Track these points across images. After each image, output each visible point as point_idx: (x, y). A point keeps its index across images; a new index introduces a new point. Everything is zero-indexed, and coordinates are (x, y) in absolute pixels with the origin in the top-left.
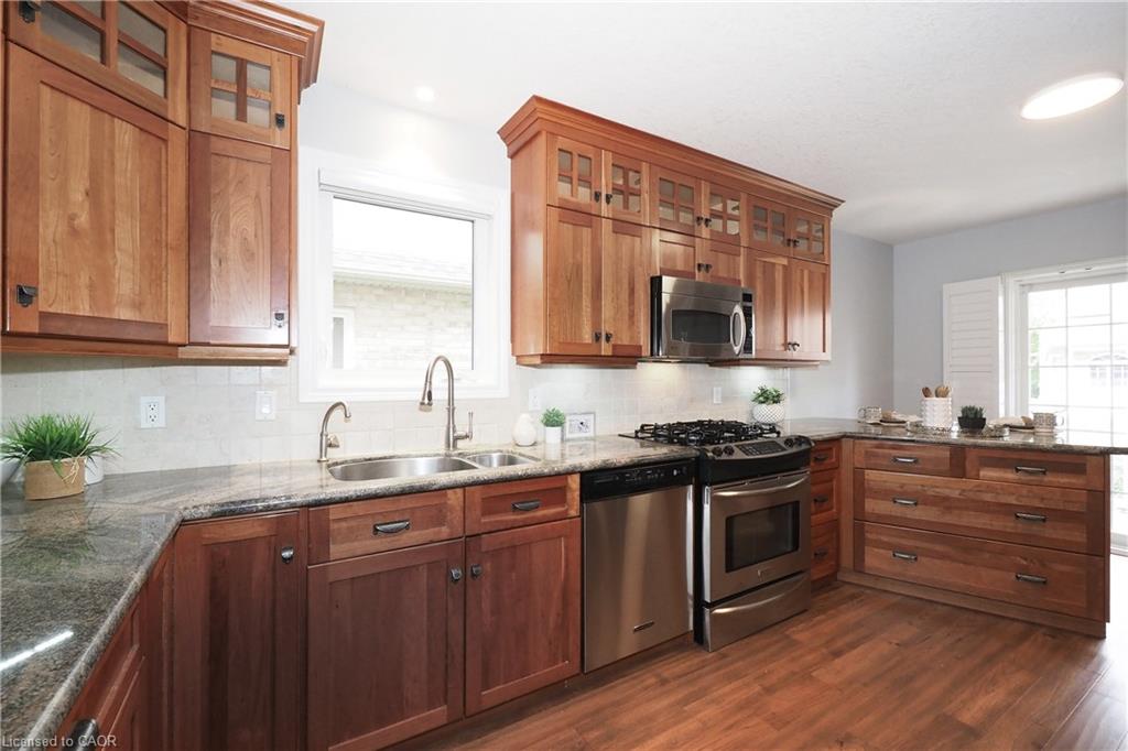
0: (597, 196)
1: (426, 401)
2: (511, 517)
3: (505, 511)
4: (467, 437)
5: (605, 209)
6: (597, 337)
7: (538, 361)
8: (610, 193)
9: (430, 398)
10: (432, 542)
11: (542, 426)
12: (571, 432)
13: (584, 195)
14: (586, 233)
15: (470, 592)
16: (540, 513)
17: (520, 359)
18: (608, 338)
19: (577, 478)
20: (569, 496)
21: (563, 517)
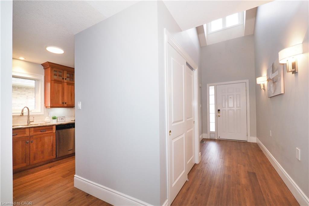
0: (63, 79)
1: (22, 115)
2: (40, 133)
3: (39, 132)
4: (33, 122)
5: (65, 81)
6: (63, 103)
7: (50, 107)
8: (66, 78)
9: (23, 114)
10: (22, 137)
11: (52, 119)
12: (59, 120)
13: (60, 79)
14: (60, 85)
15: (31, 145)
16: (47, 132)
17: (46, 107)
18: (66, 103)
19: (55, 126)
20: (53, 129)
21: (52, 133)
